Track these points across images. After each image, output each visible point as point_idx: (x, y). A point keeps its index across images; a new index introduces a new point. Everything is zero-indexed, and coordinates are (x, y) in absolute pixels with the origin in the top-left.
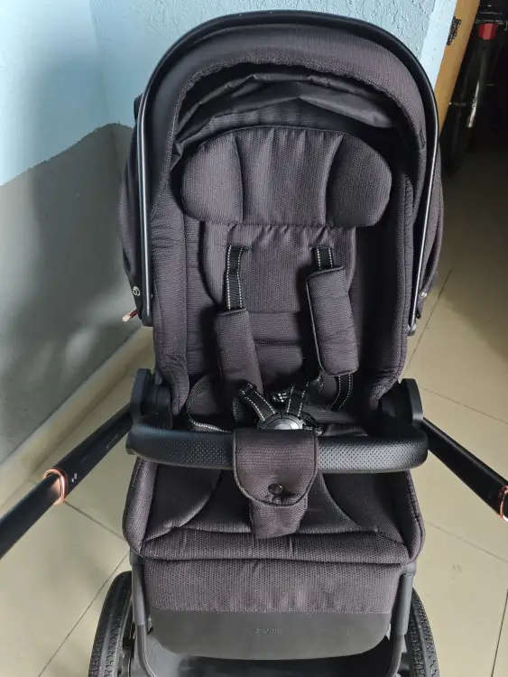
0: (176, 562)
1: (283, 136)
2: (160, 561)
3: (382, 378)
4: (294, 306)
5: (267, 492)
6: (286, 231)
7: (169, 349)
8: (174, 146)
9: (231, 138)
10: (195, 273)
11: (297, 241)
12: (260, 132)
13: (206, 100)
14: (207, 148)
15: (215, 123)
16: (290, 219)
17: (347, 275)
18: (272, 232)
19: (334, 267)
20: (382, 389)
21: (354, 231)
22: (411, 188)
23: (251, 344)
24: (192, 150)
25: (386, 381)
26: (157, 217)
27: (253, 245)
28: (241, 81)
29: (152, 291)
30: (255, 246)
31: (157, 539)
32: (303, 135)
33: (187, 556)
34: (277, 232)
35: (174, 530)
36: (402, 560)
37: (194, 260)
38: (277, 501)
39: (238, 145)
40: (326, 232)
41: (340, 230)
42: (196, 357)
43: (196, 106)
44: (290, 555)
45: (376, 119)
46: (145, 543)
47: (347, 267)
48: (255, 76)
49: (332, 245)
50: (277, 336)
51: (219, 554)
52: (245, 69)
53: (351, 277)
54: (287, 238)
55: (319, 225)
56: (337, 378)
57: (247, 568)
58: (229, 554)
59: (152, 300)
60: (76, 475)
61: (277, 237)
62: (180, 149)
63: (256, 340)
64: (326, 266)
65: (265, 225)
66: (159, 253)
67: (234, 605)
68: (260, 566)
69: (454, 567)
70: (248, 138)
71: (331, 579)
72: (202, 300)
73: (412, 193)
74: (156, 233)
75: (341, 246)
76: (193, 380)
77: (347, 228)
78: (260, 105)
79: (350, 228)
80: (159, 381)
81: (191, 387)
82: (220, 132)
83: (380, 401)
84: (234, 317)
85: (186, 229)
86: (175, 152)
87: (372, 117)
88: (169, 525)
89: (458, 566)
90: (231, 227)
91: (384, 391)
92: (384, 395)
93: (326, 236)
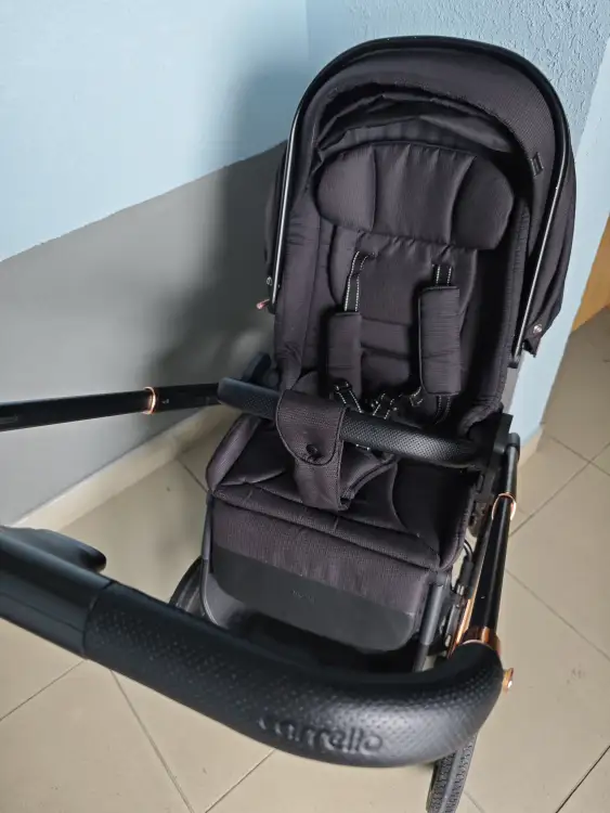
0: (238, 508)
1: (417, 153)
2: (227, 504)
3: (479, 405)
4: (406, 319)
5: (304, 450)
6: (411, 244)
7: (287, 337)
8: (315, 151)
9: (370, 150)
10: (323, 274)
11: (421, 256)
12: (396, 147)
13: (343, 113)
14: (344, 159)
15: (361, 133)
16: (416, 233)
17: (462, 295)
18: (399, 243)
19: (450, 284)
20: (475, 417)
21: (475, 252)
22: (528, 214)
23: (358, 349)
24: (333, 158)
25: (480, 409)
26: (296, 216)
27: (380, 254)
28: (372, 99)
29: (280, 282)
30: (381, 255)
31: (229, 486)
32: (437, 152)
33: (249, 506)
34: (403, 244)
35: (245, 484)
36: (431, 565)
37: (323, 261)
38: (311, 461)
39: (376, 158)
40: (449, 250)
41: (463, 250)
42: (312, 353)
43: (335, 118)
44: (332, 531)
45: (495, 142)
46: (219, 486)
47: (462, 287)
48: (384, 96)
49: (453, 264)
50: (389, 347)
51: (274, 513)
52: (372, 88)
53: (467, 298)
54: (412, 250)
55: (444, 243)
56: (438, 398)
57: (293, 530)
58: (281, 514)
59: (279, 290)
60: (168, 401)
61: (402, 248)
62: (322, 155)
63: (363, 345)
64: (443, 283)
65: (391, 235)
66: (291, 248)
67: (277, 560)
68: (303, 532)
69: (574, 672)
70: (385, 151)
71: (363, 563)
72: (325, 300)
73: (528, 219)
74: (292, 230)
75: (462, 267)
76: (304, 371)
77: (469, 249)
78: (386, 121)
79: (472, 249)
80: (274, 365)
81: (301, 376)
82: (365, 144)
83: (471, 428)
84: (347, 319)
85: (321, 230)
86: (316, 158)
87: (490, 139)
88: (243, 480)
89: (579, 673)
90: (360, 234)
91: (477, 419)
92: (475, 424)
93: (448, 254)
